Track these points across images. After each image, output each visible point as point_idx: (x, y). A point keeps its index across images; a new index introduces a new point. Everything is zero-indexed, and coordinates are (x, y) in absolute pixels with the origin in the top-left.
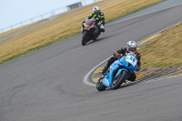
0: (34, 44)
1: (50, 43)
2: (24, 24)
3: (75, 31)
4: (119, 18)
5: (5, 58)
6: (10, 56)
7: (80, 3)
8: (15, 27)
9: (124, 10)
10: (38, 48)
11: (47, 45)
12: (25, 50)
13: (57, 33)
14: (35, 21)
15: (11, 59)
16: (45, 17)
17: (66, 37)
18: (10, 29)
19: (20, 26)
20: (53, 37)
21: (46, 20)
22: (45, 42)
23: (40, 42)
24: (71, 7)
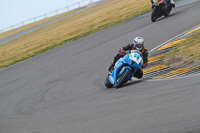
0: (70, 34)
1: (88, 34)
2: (59, 12)
3: (116, 20)
5: (38, 50)
6: (43, 48)
8: (49, 16)
10: (75, 39)
11: (85, 35)
12: (60, 41)
13: (96, 22)
14: (71, 9)
15: (44, 50)
16: (82, 5)
17: (106, 27)
18: (43, 17)
19: (54, 14)
20: (91, 27)
21: (83, 8)
22: (82, 32)
23: (77, 32)
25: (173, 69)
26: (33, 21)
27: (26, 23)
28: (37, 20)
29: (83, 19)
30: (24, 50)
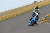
0: (24, 12)
1: (28, 12)
4: (47, 6)
6: (17, 15)
7: (37, 1)
9: (49, 4)
10: (25, 13)
14: (24, 6)
15: (17, 16)
16: (27, 5)
19: (20, 7)
20: (29, 10)
23: (25, 11)
24: (34, 2)
25: (49, 21)
26: (14, 8)
27: (13, 9)
28: (16, 8)
29: (27, 8)
30: (12, 16)
